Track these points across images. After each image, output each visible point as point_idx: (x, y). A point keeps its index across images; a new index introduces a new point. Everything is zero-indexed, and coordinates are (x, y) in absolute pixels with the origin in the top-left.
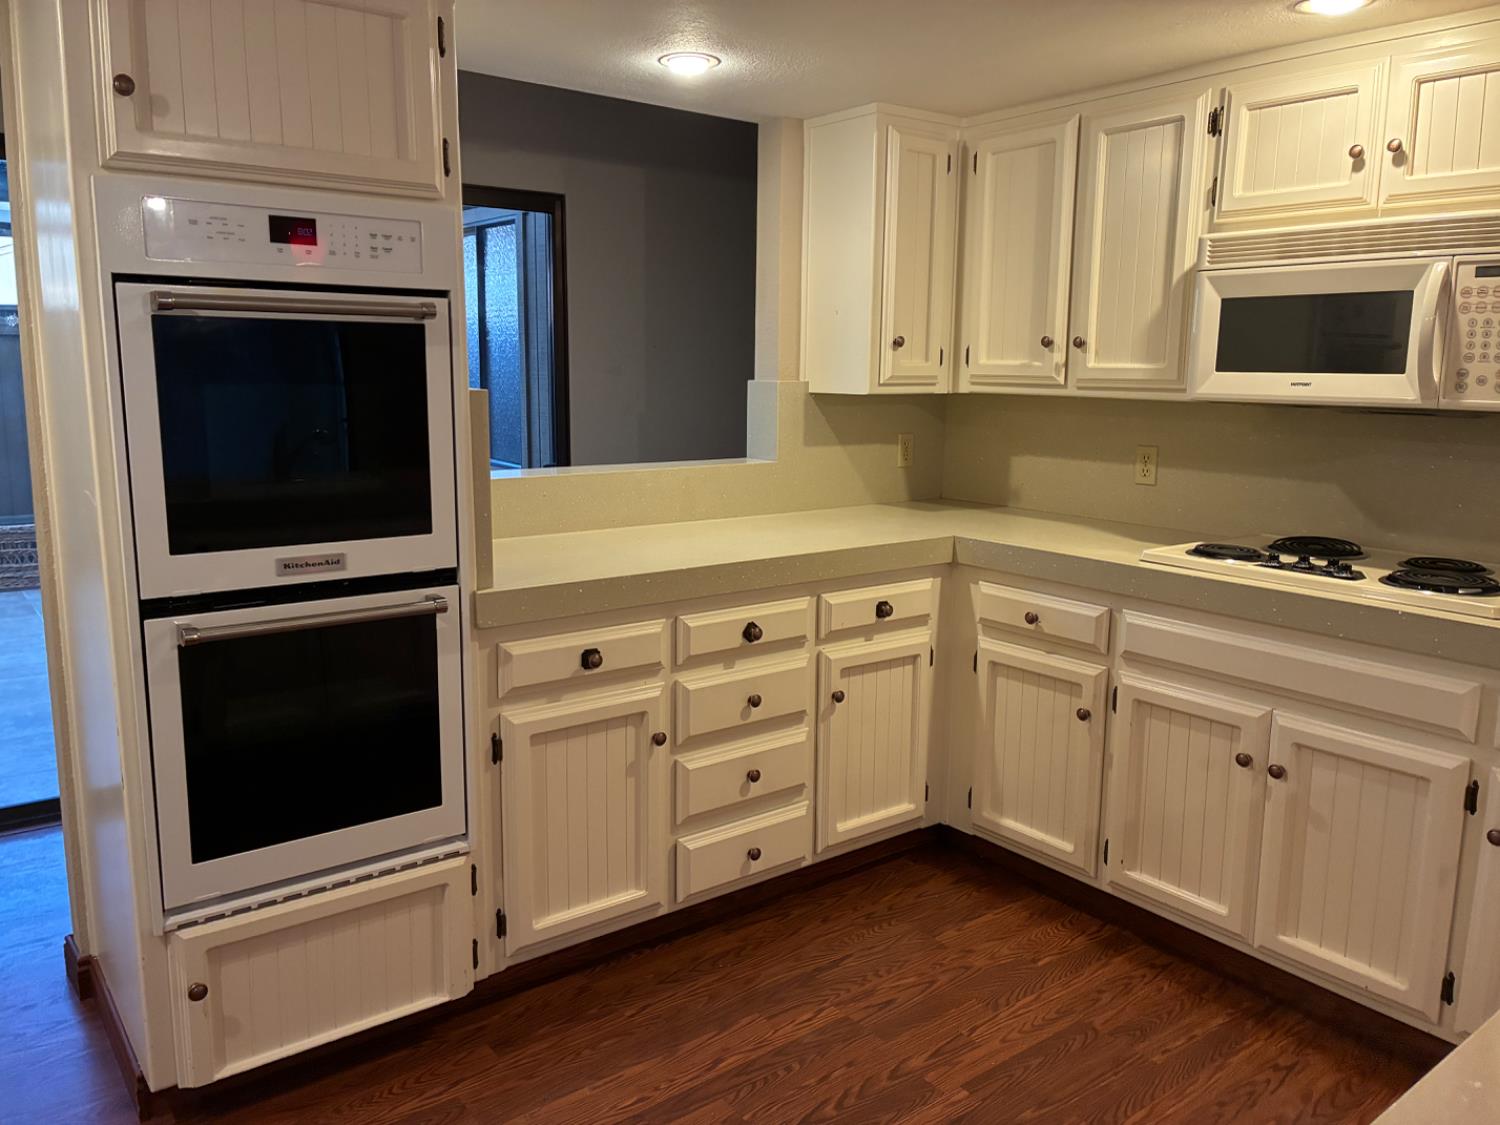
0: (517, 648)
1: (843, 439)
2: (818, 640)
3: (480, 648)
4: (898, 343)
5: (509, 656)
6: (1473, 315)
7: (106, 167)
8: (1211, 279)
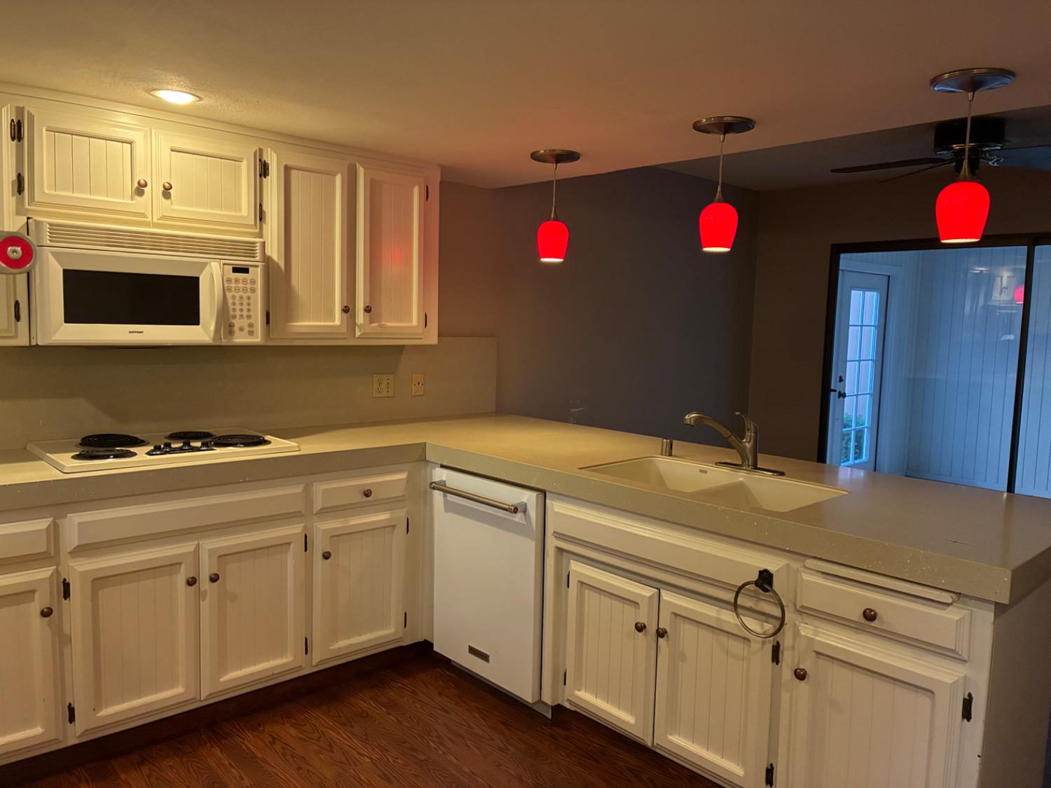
6: (233, 293)
8: (53, 253)
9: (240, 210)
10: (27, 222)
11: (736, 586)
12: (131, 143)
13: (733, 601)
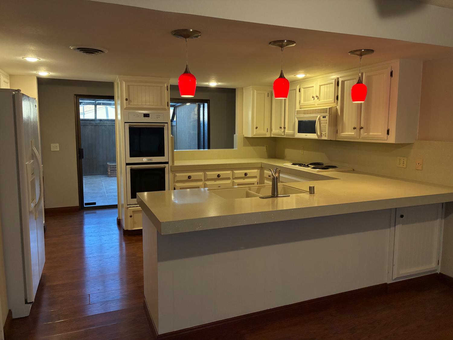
0: (178, 174)
1: (252, 145)
2: (233, 179)
3: (172, 174)
4: (257, 128)
5: (176, 175)
6: (323, 124)
7: (124, 109)
8: (296, 117)
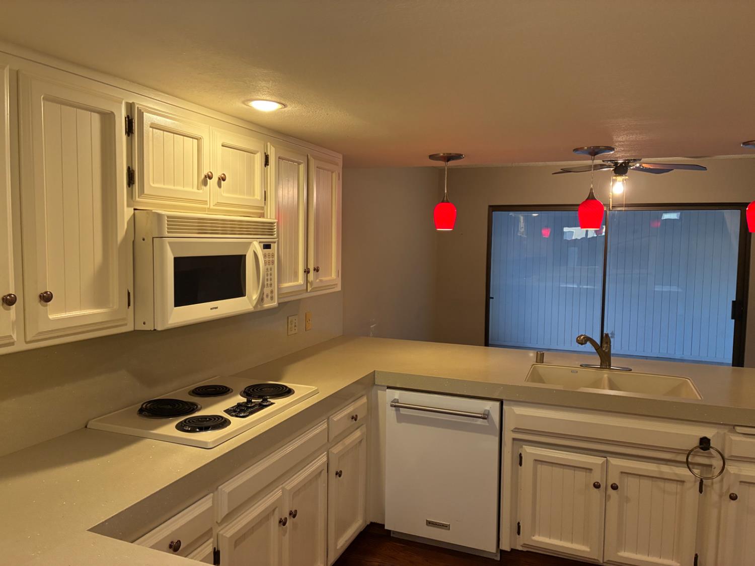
8: (170, 243)
9: (254, 195)
10: (134, 214)
11: (688, 450)
12: (198, 139)
13: (685, 460)
